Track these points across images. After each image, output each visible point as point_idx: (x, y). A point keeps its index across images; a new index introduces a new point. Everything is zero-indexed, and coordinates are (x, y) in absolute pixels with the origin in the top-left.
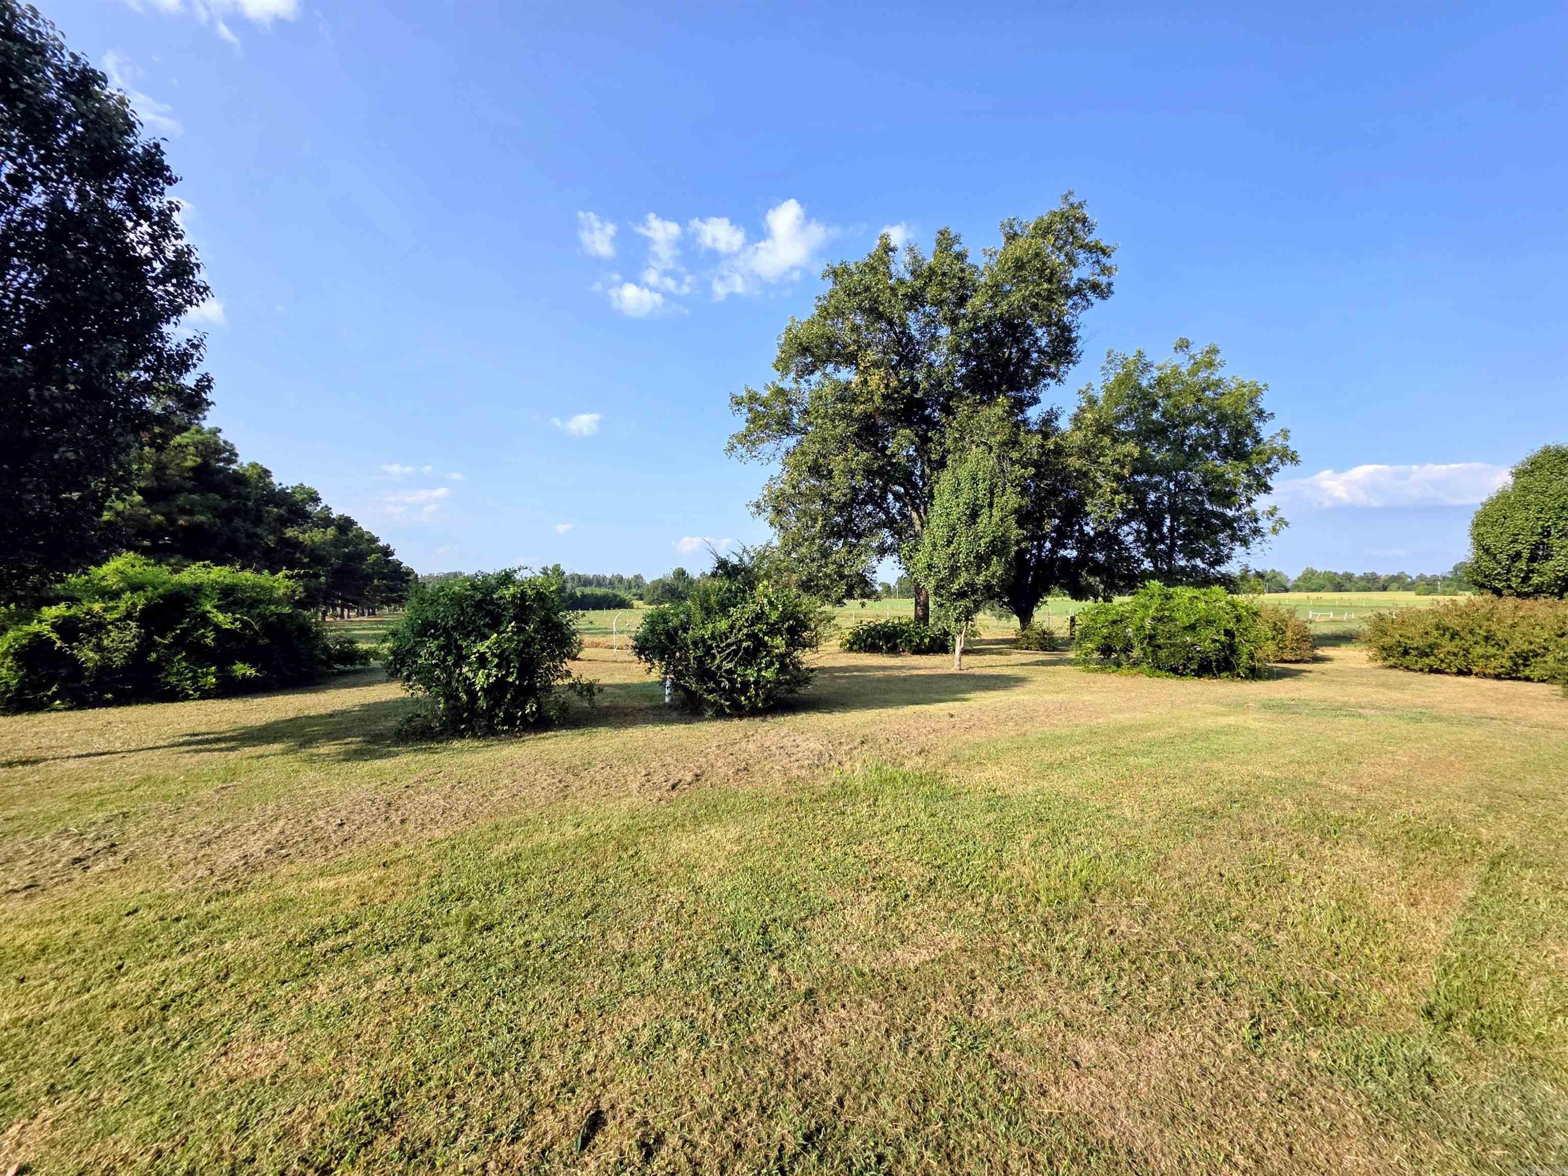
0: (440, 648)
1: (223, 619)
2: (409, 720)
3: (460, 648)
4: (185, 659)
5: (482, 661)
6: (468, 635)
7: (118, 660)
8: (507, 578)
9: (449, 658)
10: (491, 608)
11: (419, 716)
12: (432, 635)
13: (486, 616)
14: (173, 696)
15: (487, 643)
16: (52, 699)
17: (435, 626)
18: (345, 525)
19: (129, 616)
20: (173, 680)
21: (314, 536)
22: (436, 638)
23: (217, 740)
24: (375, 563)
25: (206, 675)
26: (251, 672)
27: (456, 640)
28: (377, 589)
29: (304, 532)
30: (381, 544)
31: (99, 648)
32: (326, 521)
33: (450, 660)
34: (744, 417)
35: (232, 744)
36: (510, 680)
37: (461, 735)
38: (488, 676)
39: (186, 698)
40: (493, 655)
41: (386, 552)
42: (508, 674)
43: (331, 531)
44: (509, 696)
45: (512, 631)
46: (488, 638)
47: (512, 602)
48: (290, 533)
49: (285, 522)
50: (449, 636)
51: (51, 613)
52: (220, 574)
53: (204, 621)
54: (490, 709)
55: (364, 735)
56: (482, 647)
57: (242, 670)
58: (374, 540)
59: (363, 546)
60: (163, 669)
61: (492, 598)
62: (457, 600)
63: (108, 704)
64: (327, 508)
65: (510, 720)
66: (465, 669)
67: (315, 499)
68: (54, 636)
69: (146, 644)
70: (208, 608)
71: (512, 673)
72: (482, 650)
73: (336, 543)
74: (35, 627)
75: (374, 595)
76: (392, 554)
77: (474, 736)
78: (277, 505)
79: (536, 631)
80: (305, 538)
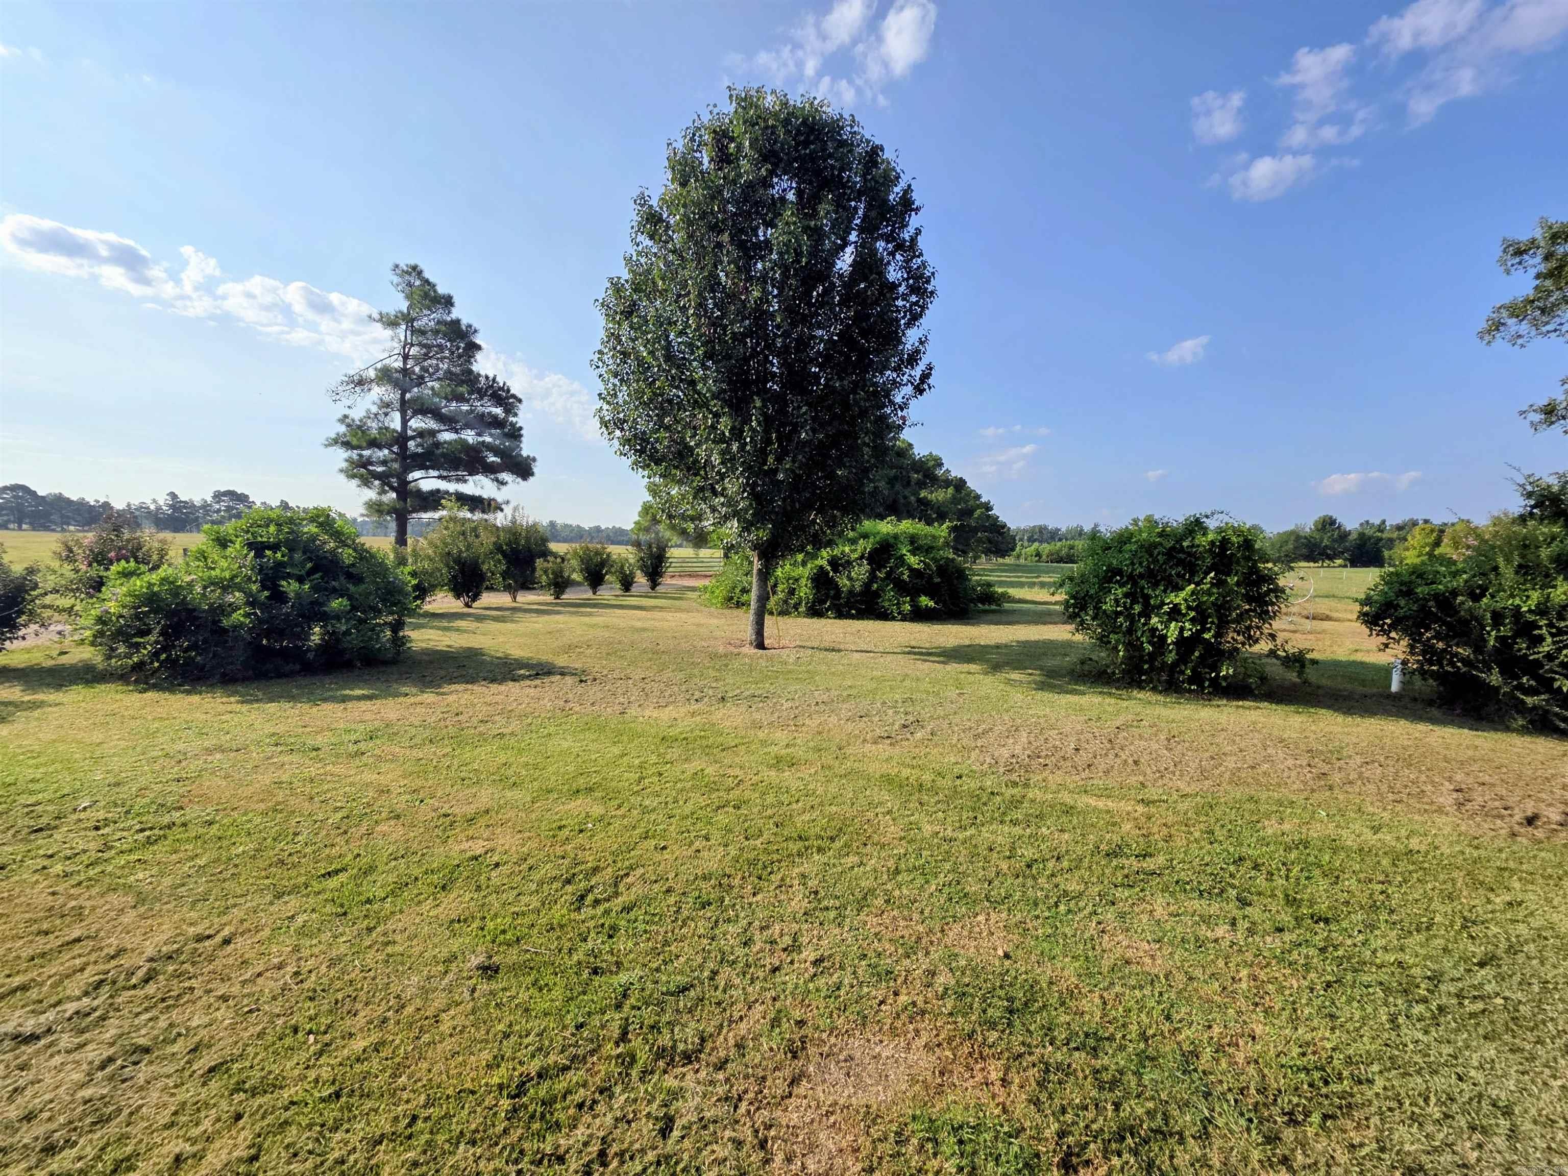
0: (1126, 595)
1: (913, 561)
2: (1083, 663)
3: (1147, 598)
4: (892, 590)
5: (1175, 613)
6: (1155, 585)
7: (858, 587)
8: (1196, 526)
9: (1136, 607)
10: (1182, 556)
11: (1091, 659)
12: (1117, 582)
13: (1177, 565)
14: (885, 616)
15: (1183, 594)
16: (827, 610)
17: (1120, 572)
18: (960, 484)
19: (862, 557)
20: (886, 604)
21: (939, 496)
22: (1122, 585)
23: (930, 654)
24: (979, 518)
25: (905, 603)
26: (931, 604)
27: (1143, 588)
28: (980, 541)
29: (932, 492)
30: (983, 500)
31: (850, 578)
32: (947, 483)
33: (1137, 608)
34: (1533, 272)
35: (942, 659)
36: (1206, 636)
37: (1140, 686)
38: (1182, 629)
39: (893, 619)
40: (1189, 608)
41: (987, 507)
42: (1204, 630)
43: (951, 490)
44: (1197, 654)
45: (1211, 583)
46: (1183, 589)
47: (1210, 550)
48: (923, 494)
49: (921, 485)
50: (1135, 584)
51: (825, 553)
52: (907, 526)
53: (901, 559)
54: (1175, 664)
55: (1041, 669)
56: (1178, 598)
57: (925, 601)
58: (978, 497)
59: (971, 503)
60: (880, 596)
61: (1182, 546)
62: (1149, 548)
63: (852, 617)
64: (948, 471)
65: (1196, 678)
66: (1154, 620)
67: (941, 465)
68: (829, 568)
69: (873, 577)
70: (904, 552)
71: (1209, 630)
72: (1177, 601)
73: (955, 500)
74: (819, 562)
75: (977, 546)
76: (991, 509)
77: (1154, 689)
78: (917, 472)
79: (1238, 584)
80: (932, 497)
